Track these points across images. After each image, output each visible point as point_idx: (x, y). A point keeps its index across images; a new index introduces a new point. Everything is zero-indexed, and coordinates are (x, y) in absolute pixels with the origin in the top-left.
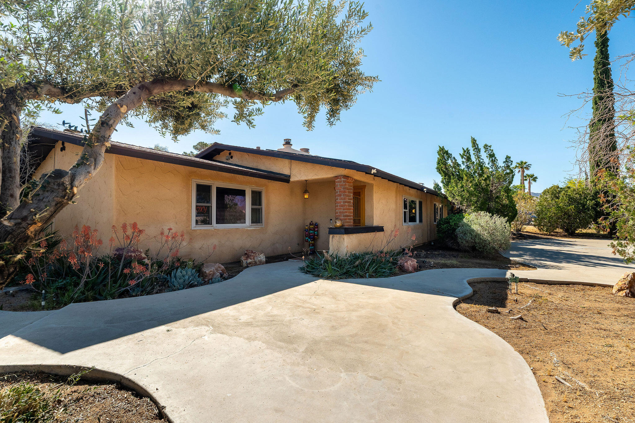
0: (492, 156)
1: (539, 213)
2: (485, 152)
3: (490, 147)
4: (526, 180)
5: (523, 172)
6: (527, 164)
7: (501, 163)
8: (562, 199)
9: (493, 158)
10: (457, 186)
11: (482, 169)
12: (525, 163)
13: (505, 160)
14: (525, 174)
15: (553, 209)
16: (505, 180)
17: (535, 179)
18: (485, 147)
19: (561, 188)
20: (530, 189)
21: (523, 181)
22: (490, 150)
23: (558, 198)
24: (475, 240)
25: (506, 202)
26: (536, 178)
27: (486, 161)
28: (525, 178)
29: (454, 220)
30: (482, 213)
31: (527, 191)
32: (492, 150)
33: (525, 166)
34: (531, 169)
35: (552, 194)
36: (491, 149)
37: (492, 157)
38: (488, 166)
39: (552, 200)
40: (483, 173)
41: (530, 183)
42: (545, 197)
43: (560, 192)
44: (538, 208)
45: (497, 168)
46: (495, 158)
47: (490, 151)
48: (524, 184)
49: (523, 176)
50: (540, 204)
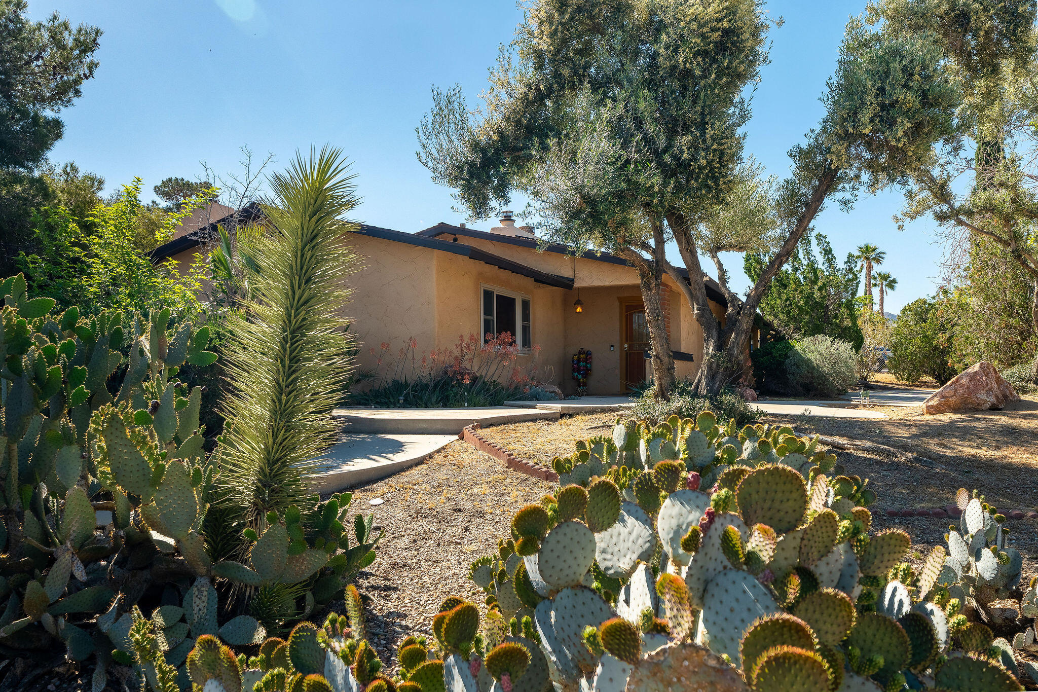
0: (828, 252)
1: (895, 347)
2: (818, 244)
3: (825, 237)
4: (875, 285)
5: (870, 268)
6: (878, 251)
7: (840, 263)
8: (930, 323)
9: (830, 256)
10: (780, 298)
11: (815, 273)
12: (874, 250)
13: (846, 260)
14: (873, 273)
15: (918, 341)
16: (846, 290)
17: (892, 284)
18: (817, 238)
19: (930, 304)
20: (882, 306)
21: (870, 287)
22: (825, 242)
23: (925, 321)
24: (812, 373)
25: (848, 323)
26: (894, 281)
27: (820, 259)
28: (873, 281)
29: (778, 349)
30: (820, 337)
31: (876, 308)
32: (828, 243)
33: (873, 255)
34: (884, 262)
35: (915, 314)
36: (827, 241)
37: (829, 254)
38: (823, 268)
39: (915, 325)
40: (817, 278)
41: (882, 291)
42: (906, 318)
43: (927, 311)
44: (894, 339)
45: (835, 271)
46: (833, 255)
47: (825, 245)
48: (871, 294)
49: (869, 276)
50: (897, 332)
